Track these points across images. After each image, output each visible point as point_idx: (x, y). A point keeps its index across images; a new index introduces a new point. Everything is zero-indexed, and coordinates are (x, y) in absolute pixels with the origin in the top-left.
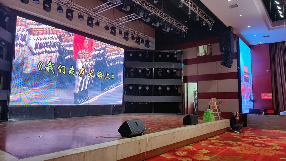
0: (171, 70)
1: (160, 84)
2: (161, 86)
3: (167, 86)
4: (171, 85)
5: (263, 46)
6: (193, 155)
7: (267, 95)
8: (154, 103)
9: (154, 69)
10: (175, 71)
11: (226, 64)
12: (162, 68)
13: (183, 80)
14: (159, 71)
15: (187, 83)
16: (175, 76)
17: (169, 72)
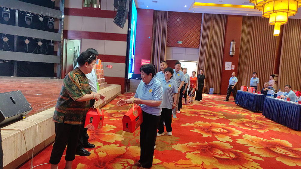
0: (46, 18)
1: (28, 36)
2: (29, 39)
3: (38, 40)
4: (44, 40)
5: (148, 11)
6: (99, 135)
7: (147, 61)
8: (17, 63)
9: (19, 12)
10: (52, 21)
11: (119, 23)
12: (32, 12)
13: (62, 35)
14: (27, 17)
15: (67, 39)
16: (50, 27)
17: (42, 20)
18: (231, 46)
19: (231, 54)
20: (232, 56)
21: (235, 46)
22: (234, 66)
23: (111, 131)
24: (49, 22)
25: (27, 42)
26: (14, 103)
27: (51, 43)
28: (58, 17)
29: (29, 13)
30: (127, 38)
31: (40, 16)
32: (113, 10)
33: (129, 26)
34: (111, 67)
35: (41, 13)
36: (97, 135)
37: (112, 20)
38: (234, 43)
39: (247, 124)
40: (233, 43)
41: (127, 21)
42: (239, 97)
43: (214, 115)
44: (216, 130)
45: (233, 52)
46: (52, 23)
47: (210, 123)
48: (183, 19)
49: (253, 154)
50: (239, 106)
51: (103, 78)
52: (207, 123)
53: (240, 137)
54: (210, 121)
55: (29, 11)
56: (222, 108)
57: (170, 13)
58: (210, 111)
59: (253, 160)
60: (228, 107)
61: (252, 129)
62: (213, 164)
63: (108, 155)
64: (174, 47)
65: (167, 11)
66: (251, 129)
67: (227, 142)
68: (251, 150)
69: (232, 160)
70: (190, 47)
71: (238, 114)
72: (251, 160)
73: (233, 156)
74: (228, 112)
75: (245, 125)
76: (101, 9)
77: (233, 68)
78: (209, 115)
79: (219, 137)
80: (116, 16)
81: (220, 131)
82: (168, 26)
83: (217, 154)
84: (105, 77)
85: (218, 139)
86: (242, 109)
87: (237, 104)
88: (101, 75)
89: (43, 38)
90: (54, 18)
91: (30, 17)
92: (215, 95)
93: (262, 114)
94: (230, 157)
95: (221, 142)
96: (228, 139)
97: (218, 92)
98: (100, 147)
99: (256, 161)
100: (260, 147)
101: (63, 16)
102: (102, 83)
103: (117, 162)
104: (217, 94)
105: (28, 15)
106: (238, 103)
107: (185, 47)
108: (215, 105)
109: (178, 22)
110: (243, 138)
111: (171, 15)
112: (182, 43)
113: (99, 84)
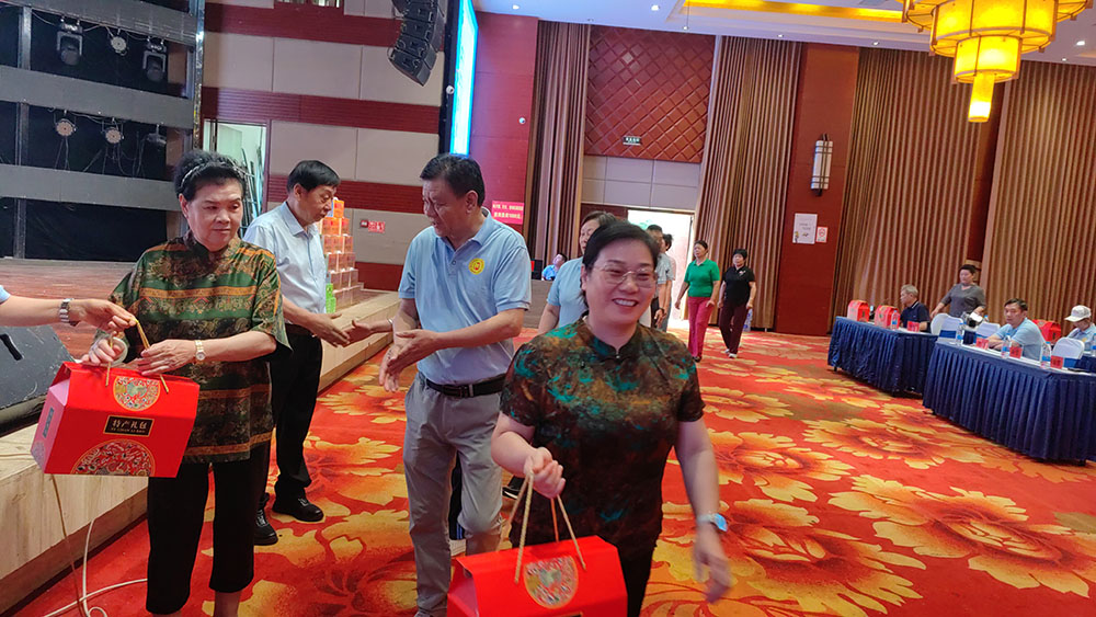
0: (136, 42)
1: (67, 107)
2: (71, 116)
3: (108, 122)
4: (130, 121)
5: (517, 24)
6: (334, 475)
7: (511, 208)
8: (28, 206)
9: (33, 18)
10: (159, 52)
11: (410, 64)
12: (85, 18)
13: (198, 106)
14: (65, 34)
15: (216, 122)
16: (154, 75)
17: (123, 49)
18: (818, 158)
19: (814, 186)
20: (819, 192)
21: (830, 156)
22: (826, 229)
23: (379, 463)
24: (149, 57)
25: (65, 129)
26: (17, 356)
27: (157, 134)
28: (180, 36)
29: (72, 21)
30: (439, 120)
31: (114, 31)
32: (390, 16)
33: (449, 77)
34: (378, 227)
35: (118, 23)
36: (325, 475)
37: (383, 54)
38: (827, 148)
39: (867, 440)
40: (824, 147)
41: (441, 56)
42: (842, 343)
43: (754, 407)
44: (757, 459)
45: (824, 177)
46: (159, 61)
47: (736, 435)
48: (645, 55)
49: (887, 545)
50: (839, 373)
51: (352, 269)
52: (728, 435)
53: (845, 484)
54: (736, 427)
55: (72, 15)
56: (778, 380)
57: (598, 31)
58: (738, 393)
59: (888, 565)
60: (800, 378)
61: (885, 457)
62: (749, 583)
63: (369, 548)
64: (610, 159)
65: (586, 25)
66: (881, 457)
67: (798, 503)
68: (882, 530)
69: (814, 568)
70: (670, 158)
71: (838, 404)
72: (882, 567)
73: (818, 552)
74: (802, 395)
75: (863, 442)
76: (345, 13)
77: (823, 238)
78: (734, 406)
79: (769, 484)
80: (401, 38)
81: (773, 462)
82: (589, 79)
83: (763, 544)
84: (358, 265)
85: (764, 490)
86: (852, 384)
87: (833, 368)
88: (341, 258)
89: (126, 116)
90: (166, 42)
91: (76, 37)
92: (757, 333)
93: (921, 402)
94: (808, 555)
95: (776, 501)
96: (800, 490)
97: (767, 325)
98: (339, 519)
99: (900, 571)
100: (913, 519)
101: (200, 36)
102: (345, 284)
103: (400, 576)
104: (763, 330)
105: (67, 26)
106: (838, 364)
107: (651, 157)
108: (755, 370)
109: (627, 67)
110: (853, 488)
111: (601, 37)
112: (640, 142)
113: (336, 291)
